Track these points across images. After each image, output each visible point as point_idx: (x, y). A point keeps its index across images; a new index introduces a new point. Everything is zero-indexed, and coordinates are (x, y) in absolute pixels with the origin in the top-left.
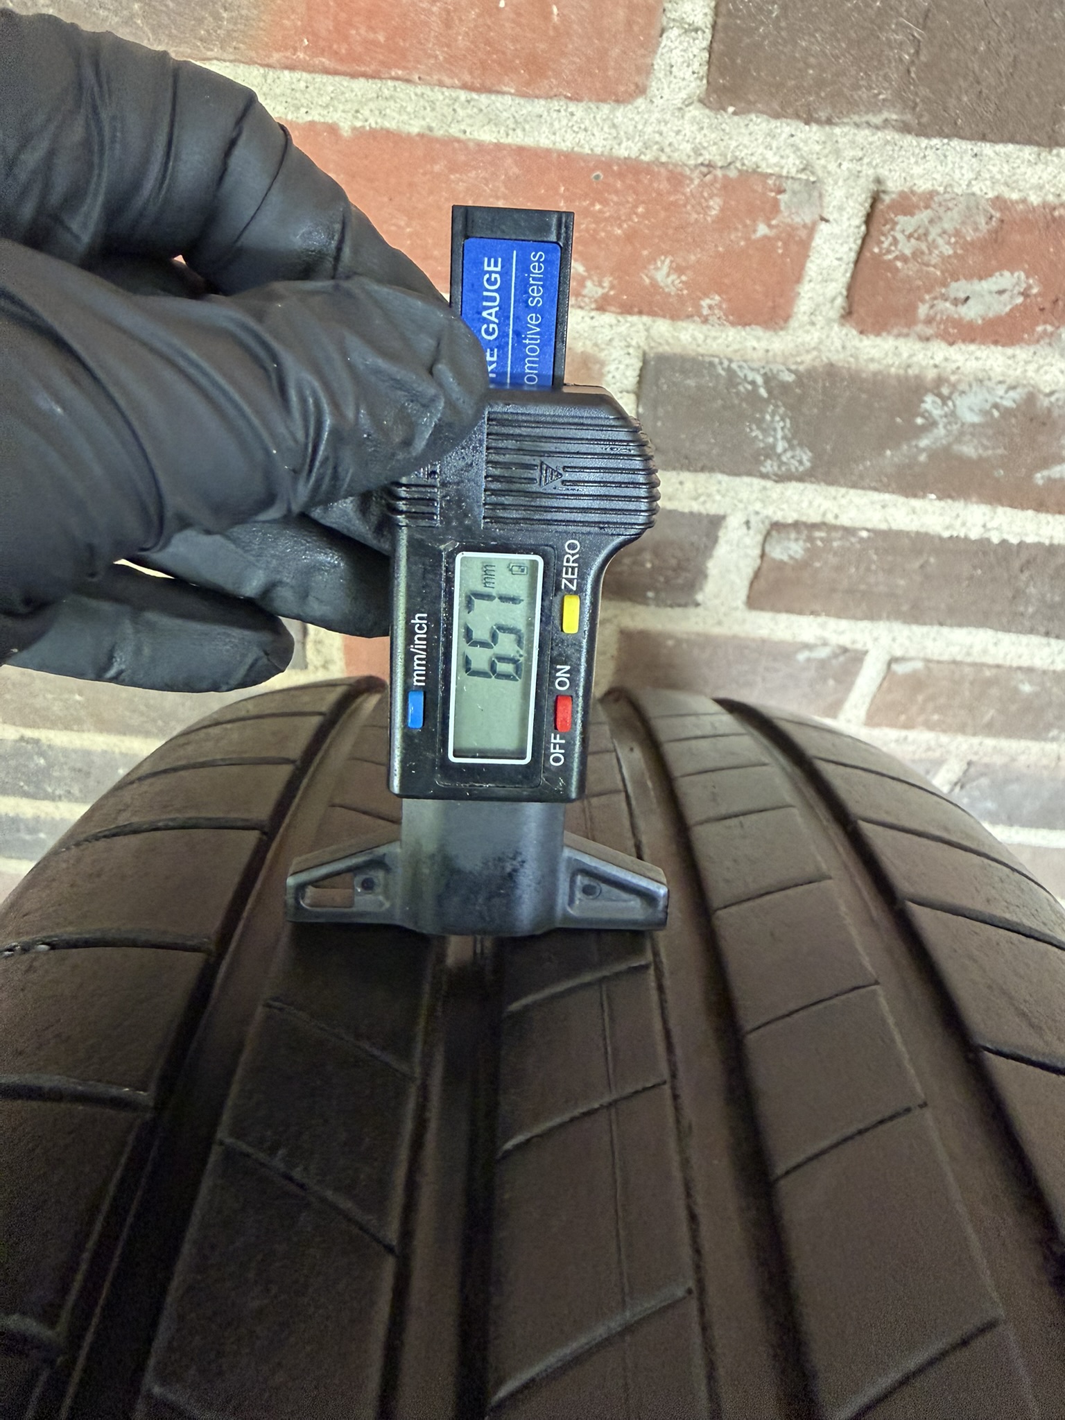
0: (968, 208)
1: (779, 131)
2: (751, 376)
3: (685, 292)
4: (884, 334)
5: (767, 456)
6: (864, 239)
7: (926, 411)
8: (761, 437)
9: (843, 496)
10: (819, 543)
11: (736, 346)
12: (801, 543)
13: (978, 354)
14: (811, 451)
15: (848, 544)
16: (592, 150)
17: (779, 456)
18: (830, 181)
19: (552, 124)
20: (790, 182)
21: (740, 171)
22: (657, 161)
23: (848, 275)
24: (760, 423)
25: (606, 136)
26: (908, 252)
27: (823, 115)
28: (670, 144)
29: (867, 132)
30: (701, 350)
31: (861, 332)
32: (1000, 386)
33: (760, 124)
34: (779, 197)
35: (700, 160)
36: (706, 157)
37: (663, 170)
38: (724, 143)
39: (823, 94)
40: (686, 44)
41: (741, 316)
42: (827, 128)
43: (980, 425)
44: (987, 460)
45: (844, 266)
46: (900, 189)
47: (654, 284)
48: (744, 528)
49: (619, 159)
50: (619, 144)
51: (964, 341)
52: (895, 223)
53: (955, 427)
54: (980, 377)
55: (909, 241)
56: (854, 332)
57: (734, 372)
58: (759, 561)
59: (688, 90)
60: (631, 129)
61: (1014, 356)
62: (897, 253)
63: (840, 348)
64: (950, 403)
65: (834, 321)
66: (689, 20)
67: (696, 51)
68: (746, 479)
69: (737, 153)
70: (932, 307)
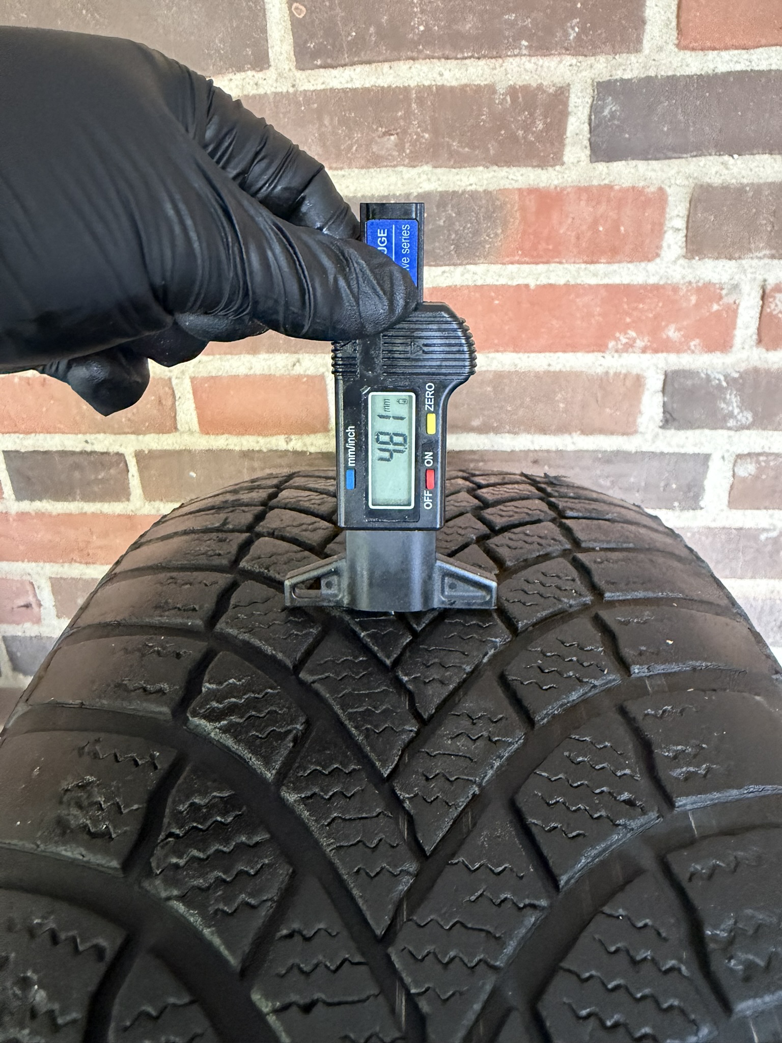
1: (718, 265)
2: (718, 376)
3: (683, 339)
5: (730, 418)
6: (762, 307)
8: (726, 407)
9: (771, 436)
10: (763, 464)
11: (709, 363)
14: (751, 411)
16: (638, 282)
17: (736, 416)
18: (743, 283)
19: (620, 273)
20: (725, 285)
21: (703, 283)
22: (666, 283)
23: (757, 324)
24: (724, 400)
25: (644, 276)
27: (737, 255)
28: (671, 276)
29: (756, 261)
30: (691, 366)
31: (767, 350)
33: (710, 263)
34: (722, 292)
35: (685, 281)
38: (695, 273)
39: (735, 248)
40: (676, 236)
41: (710, 348)
42: (739, 261)
45: (754, 321)
46: (774, 283)
47: (668, 337)
48: (722, 461)
49: (650, 284)
50: (650, 279)
52: (775, 298)
56: (764, 350)
57: (709, 376)
58: (732, 479)
59: (678, 253)
60: (654, 271)
62: (779, 310)
63: (758, 359)
65: (753, 346)
66: (677, 227)
67: (680, 238)
68: (720, 432)
69: (701, 276)
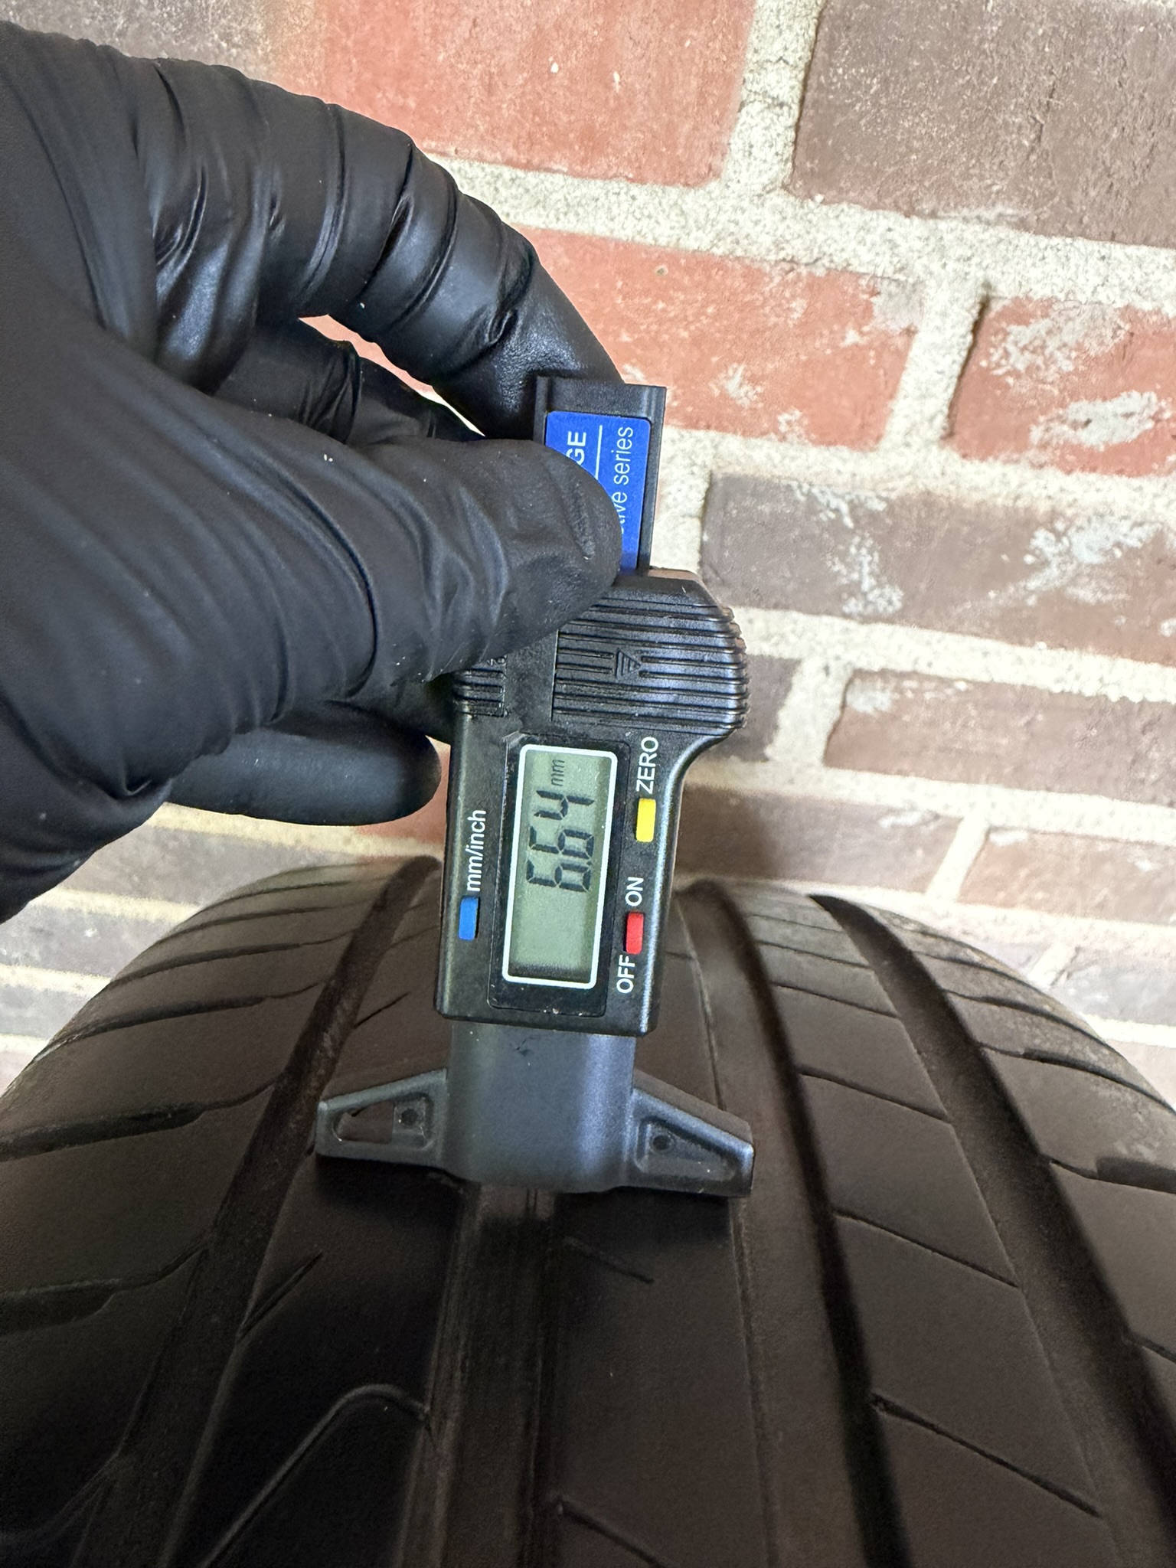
0: (1092, 318)
1: (873, 224)
2: (834, 503)
3: (760, 405)
4: (991, 459)
5: (852, 594)
6: (970, 351)
7: (1037, 548)
8: (844, 571)
9: (939, 641)
10: (910, 695)
11: (817, 468)
12: (888, 693)
13: (1099, 484)
14: (902, 587)
15: (942, 697)
16: (656, 240)
17: (865, 594)
18: (931, 283)
19: (609, 208)
20: (886, 282)
21: (828, 269)
22: (731, 255)
23: (951, 391)
24: (843, 556)
25: (673, 224)
26: (1021, 367)
27: (927, 207)
28: (747, 236)
29: (978, 228)
30: (777, 472)
31: (964, 456)
32: (1123, 521)
33: (853, 216)
34: (874, 300)
35: (782, 255)
36: (788, 252)
37: (738, 266)
38: (811, 237)
39: (927, 184)
40: (768, 121)
41: (825, 435)
42: (931, 222)
43: (1100, 566)
44: (1108, 605)
45: (945, 381)
46: (1014, 294)
47: (724, 395)
48: (822, 675)
49: (687, 251)
50: (688, 234)
51: (1083, 469)
52: (1007, 334)
53: (1070, 568)
54: (1101, 510)
55: (1022, 354)
56: (956, 456)
57: (816, 498)
58: (838, 713)
59: (772, 174)
60: (702, 218)
61: (1140, 488)
62: (1009, 367)
63: (938, 474)
64: (1065, 540)
65: (932, 442)
66: (774, 94)
67: (781, 130)
68: (826, 619)
69: (825, 249)
70: (1047, 430)
